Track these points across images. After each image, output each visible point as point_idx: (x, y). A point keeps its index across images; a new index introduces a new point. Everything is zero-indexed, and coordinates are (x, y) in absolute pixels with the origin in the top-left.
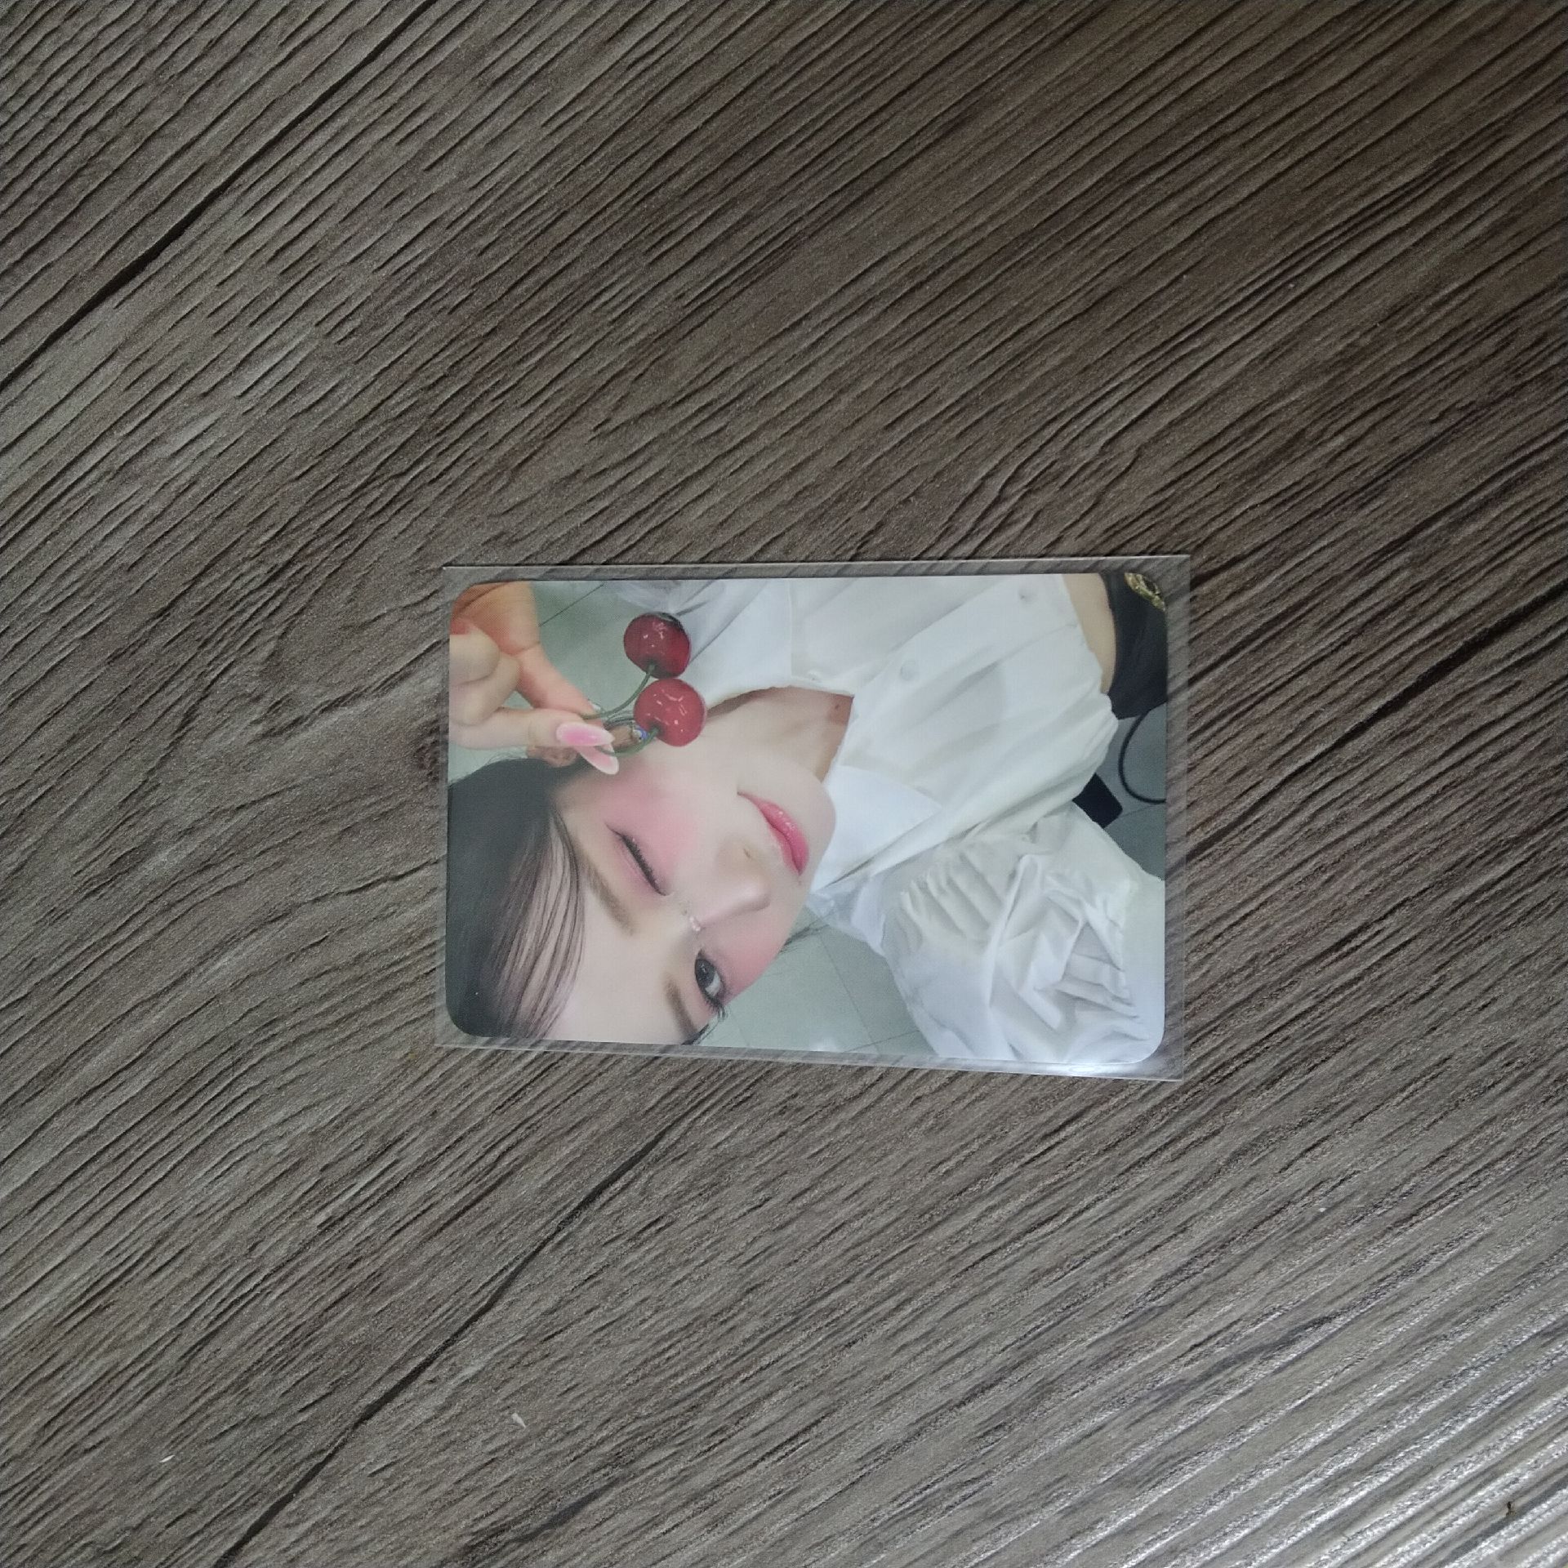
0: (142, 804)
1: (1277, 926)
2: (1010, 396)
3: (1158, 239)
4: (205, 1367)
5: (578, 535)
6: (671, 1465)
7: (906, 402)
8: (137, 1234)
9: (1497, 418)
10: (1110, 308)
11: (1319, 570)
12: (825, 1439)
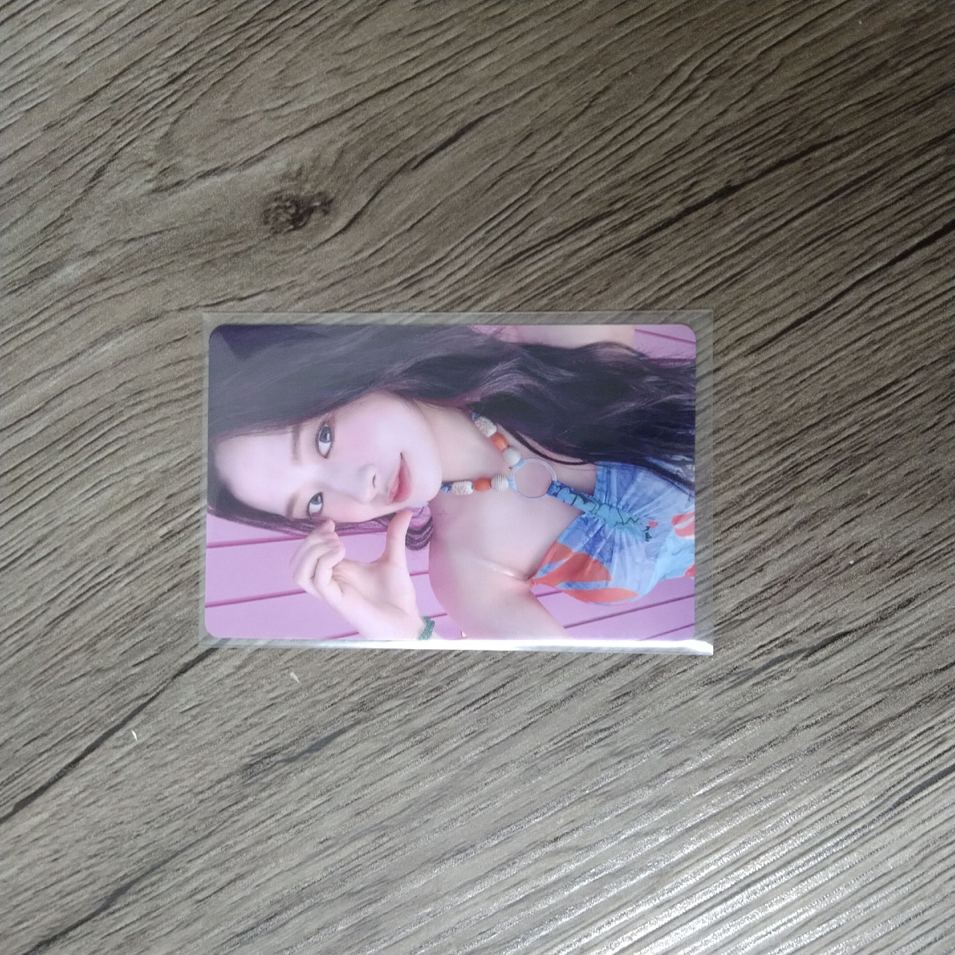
0: (60, 231)
1: (841, 377)
2: (701, 14)
4: (64, 632)
6: (400, 711)
7: (633, 9)
11: (890, 150)
12: (508, 697)
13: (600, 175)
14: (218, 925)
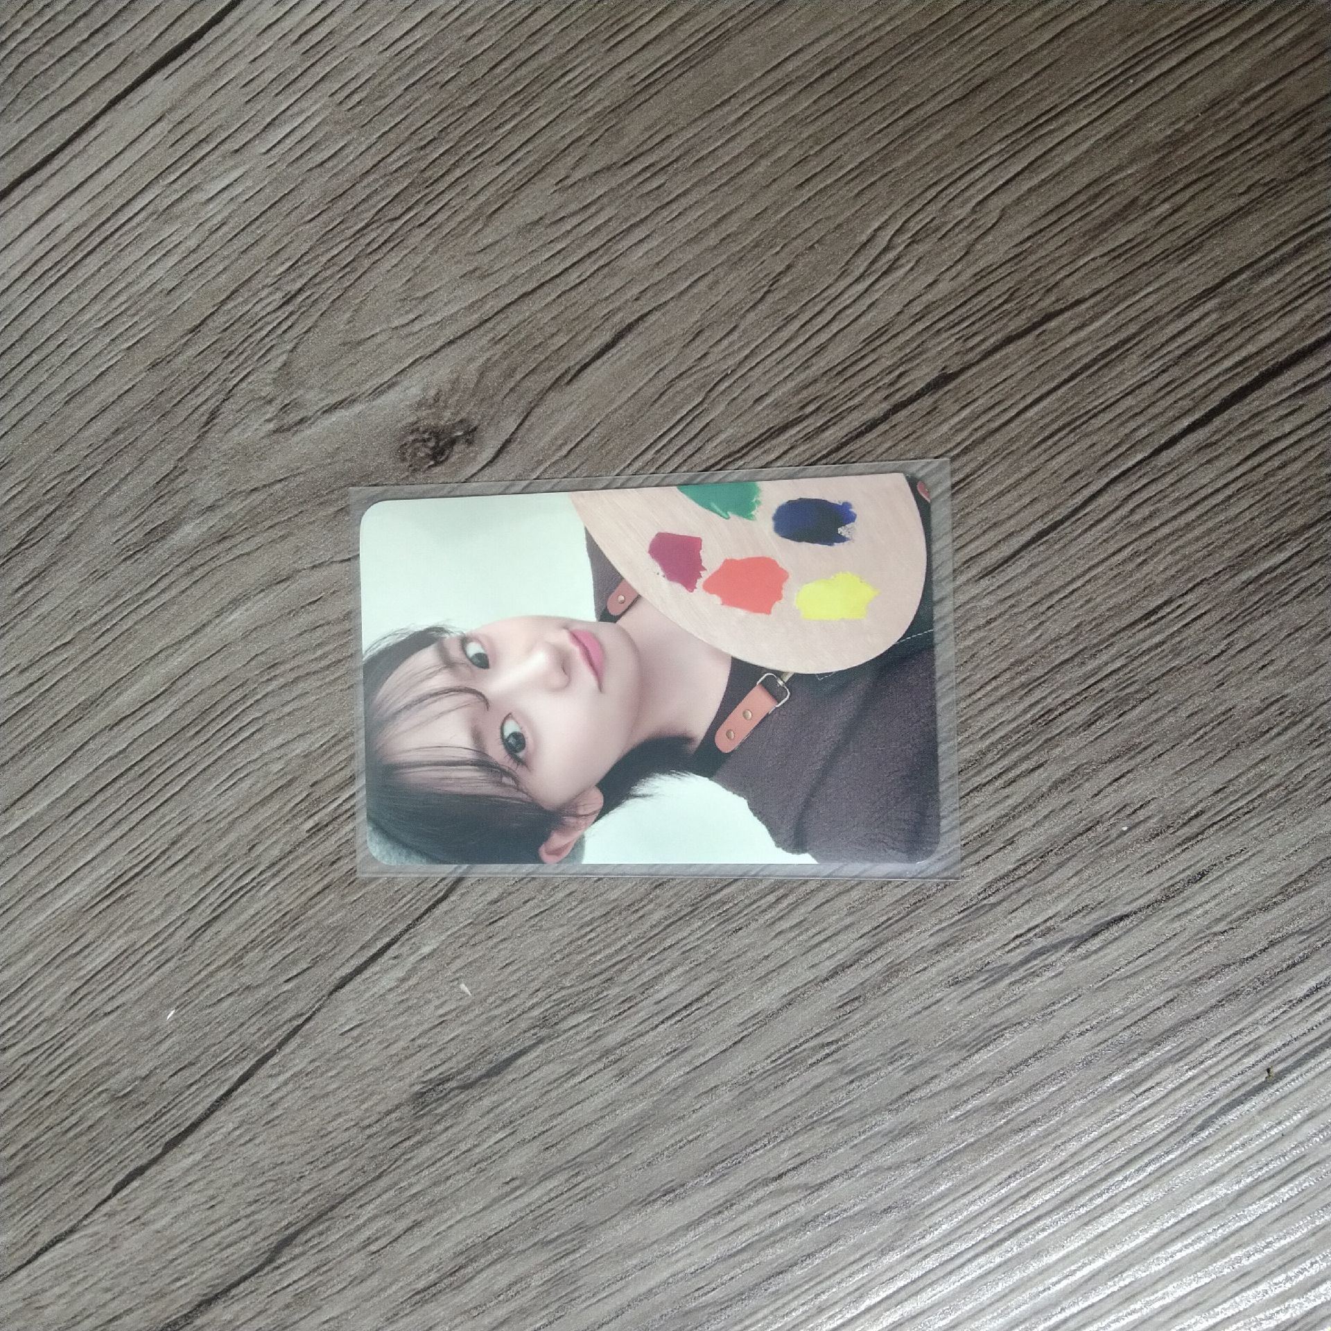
0: (174, 485)
1: (1098, 600)
2: (899, 163)
3: (1025, 40)
4: (207, 945)
5: (539, 271)
6: (588, 1026)
7: (813, 167)
8: (156, 837)
9: (1293, 192)
10: (983, 95)
11: (1145, 311)
12: (714, 1006)
13: (787, 373)
14: (396, 1280)
